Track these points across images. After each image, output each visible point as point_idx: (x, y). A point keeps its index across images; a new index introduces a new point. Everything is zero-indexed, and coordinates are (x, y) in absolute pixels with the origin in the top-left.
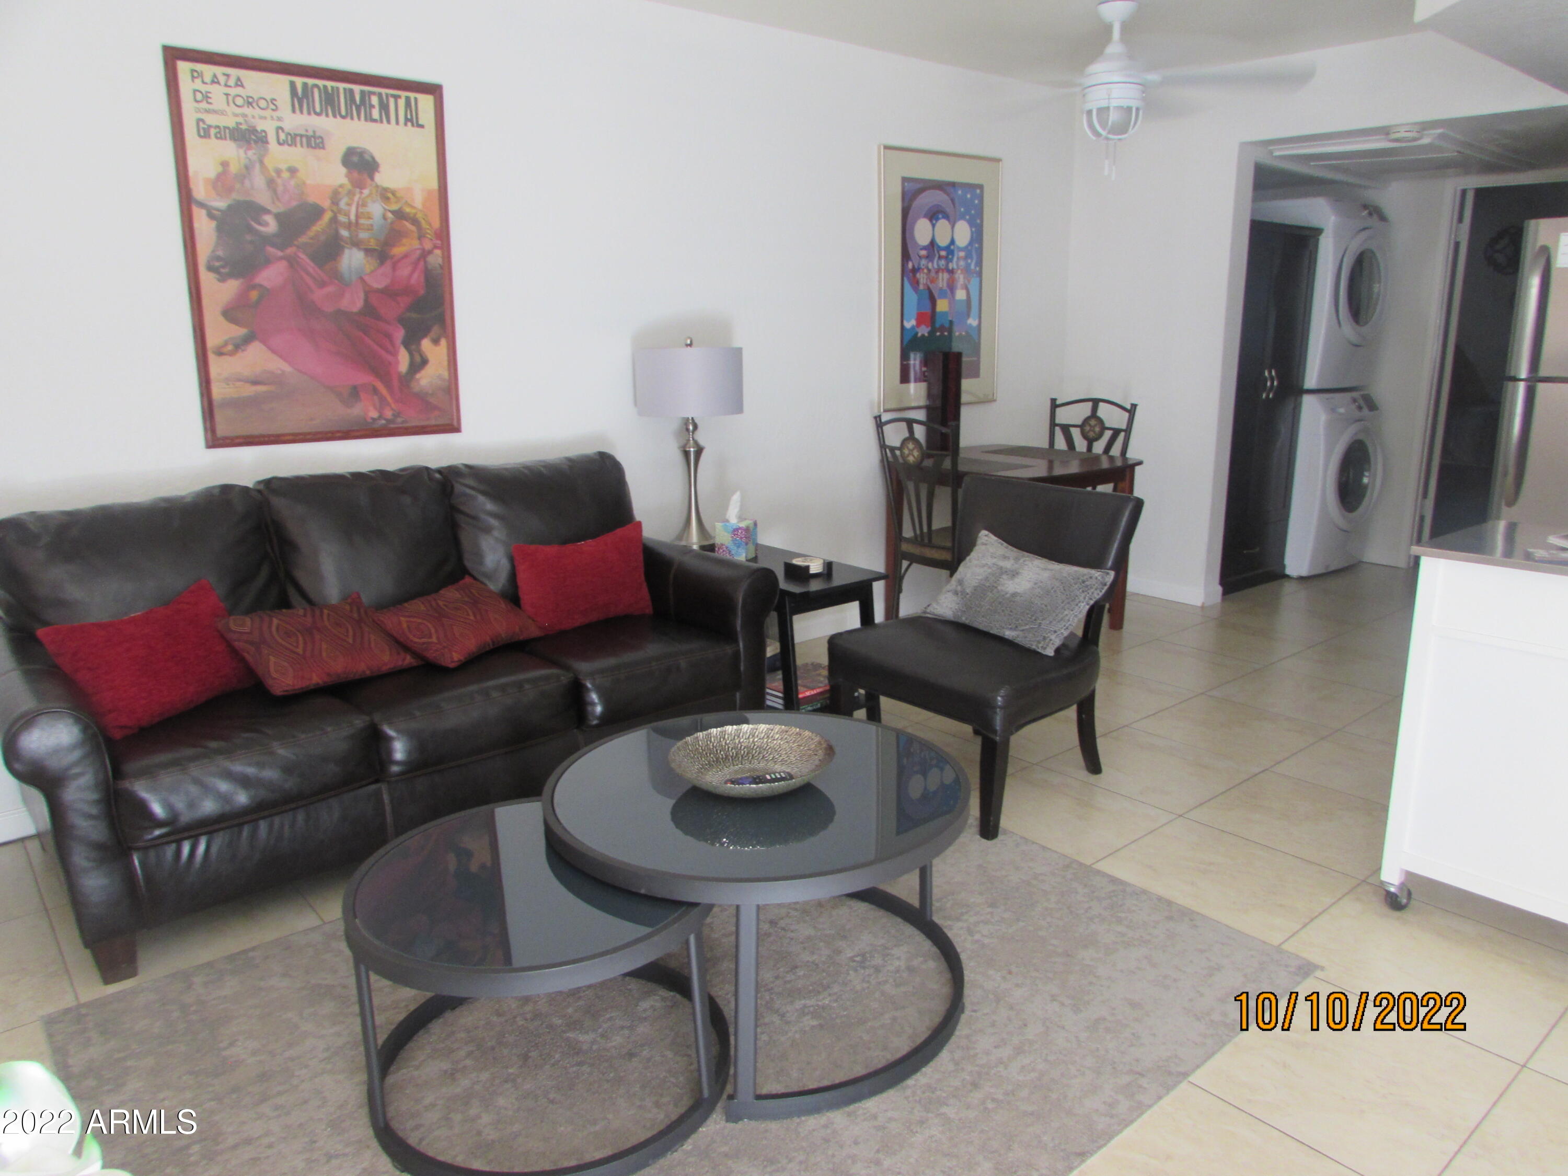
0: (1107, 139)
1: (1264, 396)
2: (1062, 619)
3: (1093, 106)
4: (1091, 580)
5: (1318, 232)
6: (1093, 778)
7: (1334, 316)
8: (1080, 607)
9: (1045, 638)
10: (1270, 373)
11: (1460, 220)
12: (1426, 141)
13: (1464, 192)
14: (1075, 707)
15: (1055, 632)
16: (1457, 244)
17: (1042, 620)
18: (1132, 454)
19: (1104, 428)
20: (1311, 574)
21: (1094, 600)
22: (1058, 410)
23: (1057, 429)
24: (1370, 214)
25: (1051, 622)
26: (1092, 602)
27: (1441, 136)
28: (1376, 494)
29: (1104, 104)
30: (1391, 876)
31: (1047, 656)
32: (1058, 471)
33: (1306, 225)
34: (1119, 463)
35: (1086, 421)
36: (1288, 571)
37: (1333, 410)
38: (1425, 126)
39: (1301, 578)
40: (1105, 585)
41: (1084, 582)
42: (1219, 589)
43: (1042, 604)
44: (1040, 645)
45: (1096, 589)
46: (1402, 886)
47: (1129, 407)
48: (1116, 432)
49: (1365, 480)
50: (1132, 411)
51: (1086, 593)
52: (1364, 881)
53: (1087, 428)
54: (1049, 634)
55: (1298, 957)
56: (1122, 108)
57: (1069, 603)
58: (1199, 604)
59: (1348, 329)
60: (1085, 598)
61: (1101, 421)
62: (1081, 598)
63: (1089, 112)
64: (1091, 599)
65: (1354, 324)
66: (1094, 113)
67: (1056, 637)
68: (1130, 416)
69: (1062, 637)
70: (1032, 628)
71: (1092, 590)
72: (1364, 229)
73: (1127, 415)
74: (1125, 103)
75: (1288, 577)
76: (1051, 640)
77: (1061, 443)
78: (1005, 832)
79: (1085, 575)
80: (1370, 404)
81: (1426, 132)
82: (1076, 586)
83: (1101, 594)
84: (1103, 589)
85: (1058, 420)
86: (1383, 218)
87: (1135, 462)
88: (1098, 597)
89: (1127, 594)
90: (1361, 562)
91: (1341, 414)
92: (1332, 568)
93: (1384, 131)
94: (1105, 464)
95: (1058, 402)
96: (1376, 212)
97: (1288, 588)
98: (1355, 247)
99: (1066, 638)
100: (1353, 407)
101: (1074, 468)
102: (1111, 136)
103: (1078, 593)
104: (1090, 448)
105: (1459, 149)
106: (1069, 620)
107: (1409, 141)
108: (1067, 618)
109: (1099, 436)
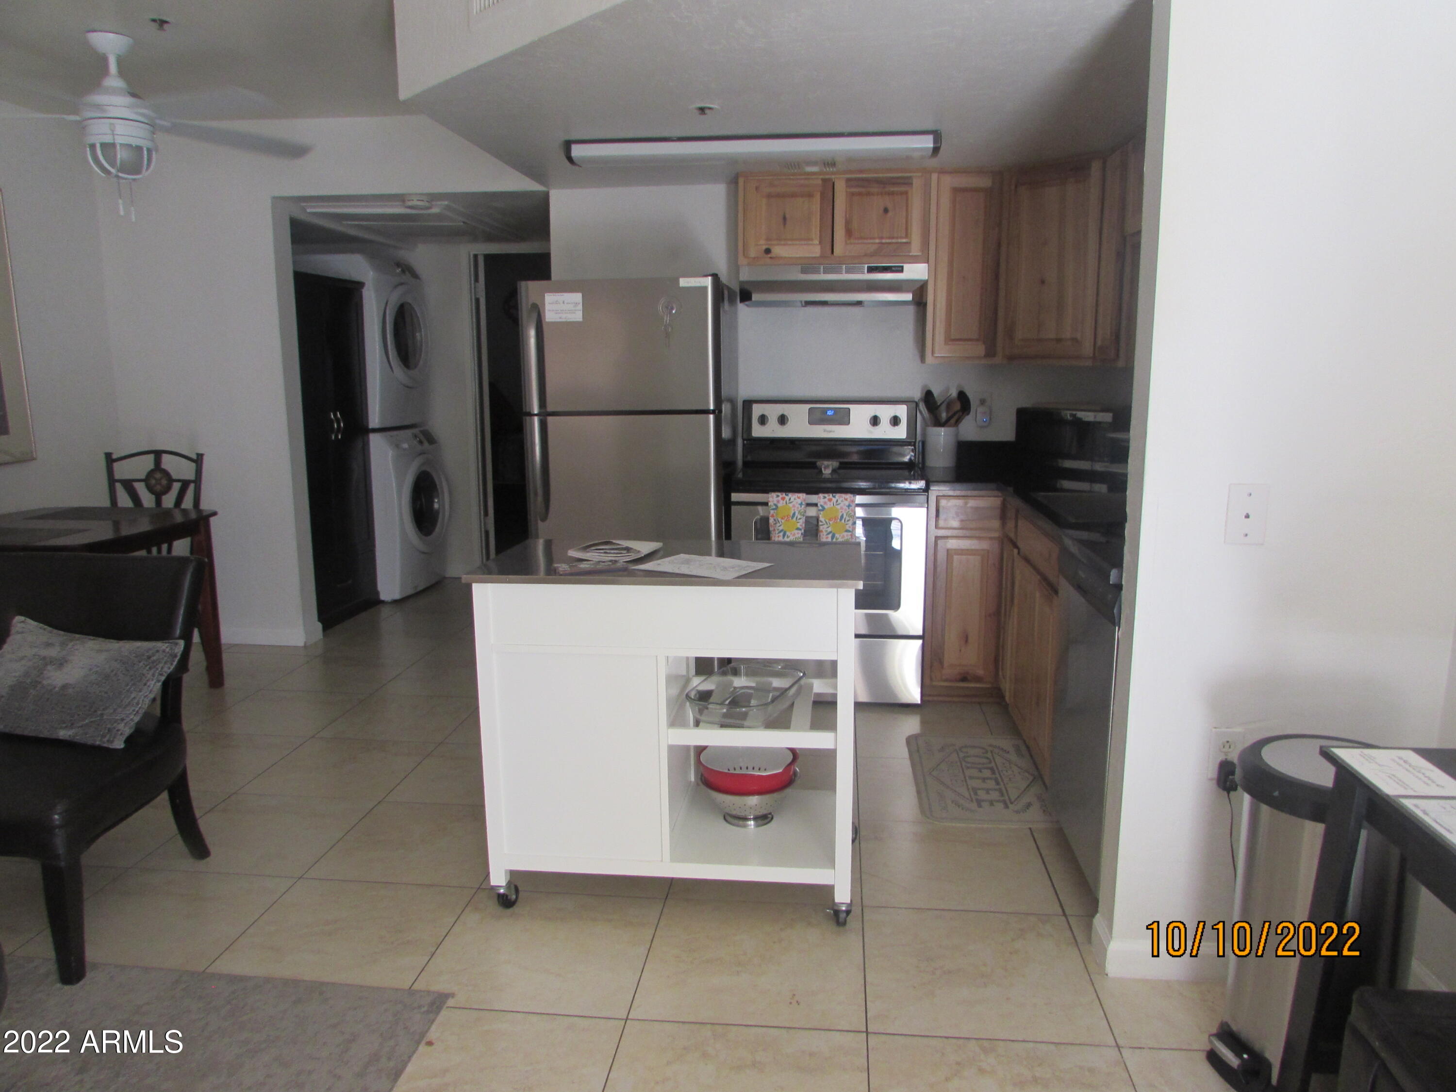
0: (117, 177)
1: (333, 437)
2: (129, 703)
3: (97, 140)
4: (157, 654)
5: (361, 285)
6: (201, 865)
7: (385, 360)
8: (149, 686)
9: (109, 730)
10: (335, 415)
11: (477, 280)
12: (435, 210)
13: (476, 257)
14: (165, 796)
15: (123, 720)
16: (477, 301)
17: (104, 709)
18: (205, 506)
19: (171, 480)
20: (404, 596)
21: (166, 675)
22: (116, 465)
23: (118, 486)
24: (403, 271)
25: (115, 710)
26: (163, 678)
27: (448, 208)
28: (447, 514)
29: (108, 139)
30: (498, 879)
31: (116, 750)
32: (127, 531)
33: (348, 278)
34: (193, 515)
35: (150, 474)
36: (383, 597)
37: (397, 446)
38: (433, 197)
39: (395, 602)
40: (176, 656)
41: (149, 657)
42: (319, 626)
43: (100, 692)
44: (105, 740)
45: (166, 663)
46: (509, 884)
47: (194, 457)
48: (185, 484)
49: (436, 506)
50: (198, 460)
51: (154, 669)
52: (479, 888)
53: (153, 482)
54: (115, 724)
55: (429, 992)
56: (130, 146)
57: (134, 684)
58: (301, 644)
59: (399, 372)
60: (153, 675)
61: (166, 474)
62: (149, 676)
63: (93, 147)
64: (161, 675)
65: (405, 369)
66: (98, 146)
67: (125, 727)
68: (197, 467)
69: (133, 724)
70: (92, 722)
71: (161, 665)
72: (402, 284)
73: (194, 465)
74: (134, 142)
75: (383, 602)
76: (118, 730)
77: (124, 500)
78: (95, 966)
79: (150, 649)
80: (428, 438)
81: (434, 203)
82: (141, 664)
83: (172, 668)
84: (174, 661)
85: (117, 476)
86: (415, 276)
87: (210, 513)
88: (169, 671)
89: (223, 648)
90: (445, 578)
91: (405, 450)
92: (420, 588)
93: (400, 198)
94: (179, 518)
95: (114, 457)
96: (407, 269)
97: (385, 612)
98: (395, 299)
99: (138, 723)
100: (415, 442)
101: (144, 526)
102: (120, 175)
103: (145, 672)
104: (158, 502)
105: (465, 220)
106: (138, 704)
107: (422, 209)
108: (136, 701)
109: (168, 489)
